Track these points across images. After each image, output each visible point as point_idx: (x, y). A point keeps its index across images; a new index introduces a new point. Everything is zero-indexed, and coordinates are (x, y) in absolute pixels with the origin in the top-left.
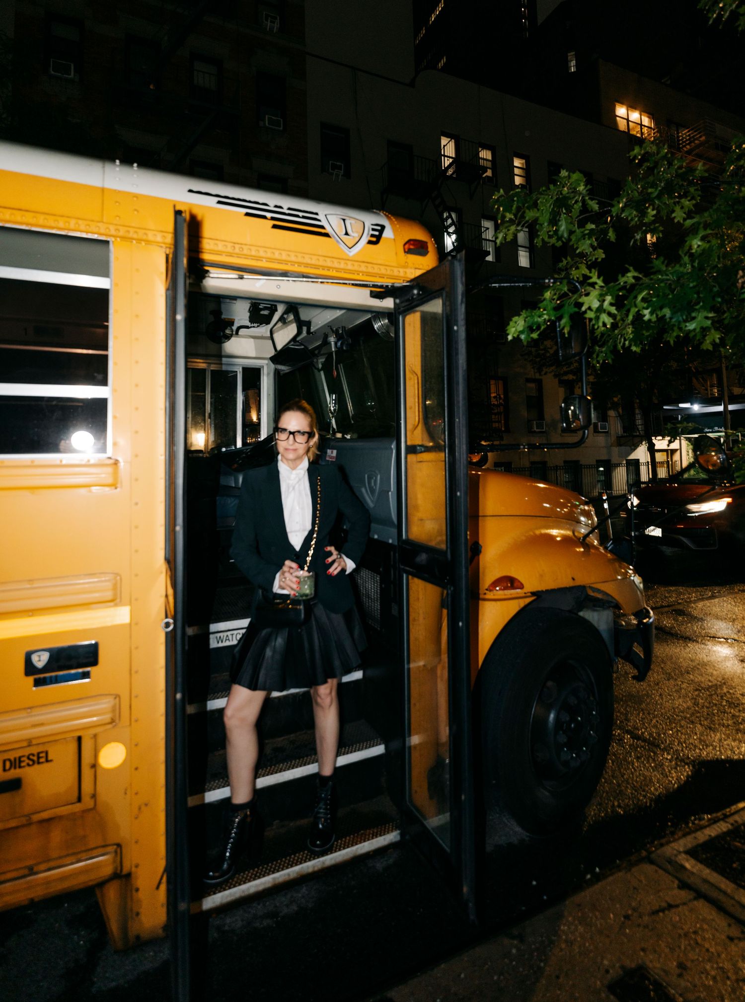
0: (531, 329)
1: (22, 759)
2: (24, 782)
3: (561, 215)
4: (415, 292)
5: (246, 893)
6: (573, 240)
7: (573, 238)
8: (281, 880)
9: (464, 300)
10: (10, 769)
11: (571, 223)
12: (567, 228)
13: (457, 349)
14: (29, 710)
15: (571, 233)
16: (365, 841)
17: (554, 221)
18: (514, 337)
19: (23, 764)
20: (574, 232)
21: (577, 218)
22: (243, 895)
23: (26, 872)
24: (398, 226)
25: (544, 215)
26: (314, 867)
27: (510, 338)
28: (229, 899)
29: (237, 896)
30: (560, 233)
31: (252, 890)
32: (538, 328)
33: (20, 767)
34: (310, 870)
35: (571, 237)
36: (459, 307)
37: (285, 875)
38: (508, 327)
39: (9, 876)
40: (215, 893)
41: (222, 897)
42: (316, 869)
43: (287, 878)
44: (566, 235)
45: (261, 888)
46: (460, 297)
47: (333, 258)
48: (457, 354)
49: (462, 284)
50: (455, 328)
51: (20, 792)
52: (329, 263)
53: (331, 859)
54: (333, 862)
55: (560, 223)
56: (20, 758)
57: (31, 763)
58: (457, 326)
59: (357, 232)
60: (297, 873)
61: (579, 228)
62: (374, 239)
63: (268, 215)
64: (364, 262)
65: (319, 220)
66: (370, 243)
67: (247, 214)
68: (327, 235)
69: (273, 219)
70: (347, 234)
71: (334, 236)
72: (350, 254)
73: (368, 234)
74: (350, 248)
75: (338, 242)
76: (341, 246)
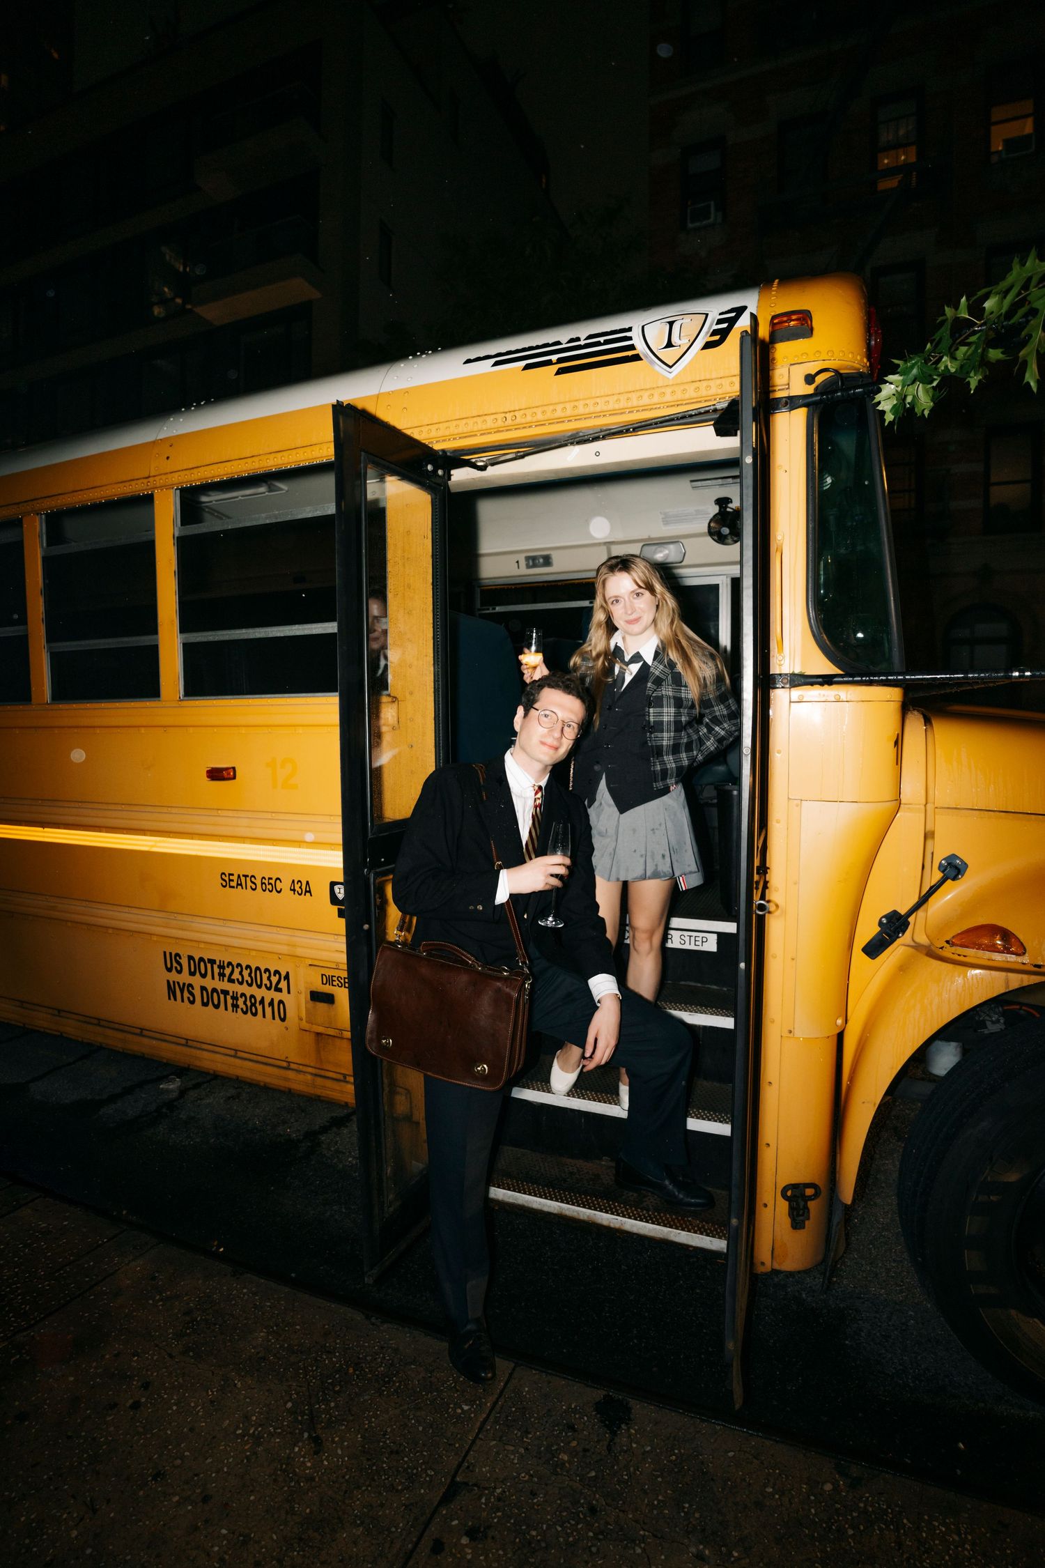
1: (334, 979)
2: (336, 999)
5: (530, 1205)
8: (568, 1213)
10: (326, 984)
14: (336, 937)
16: (683, 1230)
19: (334, 983)
22: (526, 1205)
23: (341, 1077)
24: (774, 298)
26: (610, 1222)
28: (511, 1201)
29: (520, 1202)
31: (535, 1206)
33: (333, 985)
34: (605, 1223)
37: (574, 1211)
39: (330, 1075)
40: (499, 1187)
41: (504, 1194)
42: (612, 1225)
43: (575, 1215)
45: (546, 1209)
47: (640, 391)
51: (334, 1006)
53: (632, 1226)
54: (635, 1230)
56: (332, 976)
57: (340, 985)
59: (689, 335)
60: (588, 1216)
62: (717, 338)
63: (554, 358)
64: (693, 382)
65: (630, 338)
66: (708, 345)
67: (527, 367)
68: (637, 358)
69: (560, 361)
70: (669, 344)
71: (646, 356)
72: (671, 376)
73: (707, 333)
74: (670, 367)
75: (652, 362)
76: (657, 368)
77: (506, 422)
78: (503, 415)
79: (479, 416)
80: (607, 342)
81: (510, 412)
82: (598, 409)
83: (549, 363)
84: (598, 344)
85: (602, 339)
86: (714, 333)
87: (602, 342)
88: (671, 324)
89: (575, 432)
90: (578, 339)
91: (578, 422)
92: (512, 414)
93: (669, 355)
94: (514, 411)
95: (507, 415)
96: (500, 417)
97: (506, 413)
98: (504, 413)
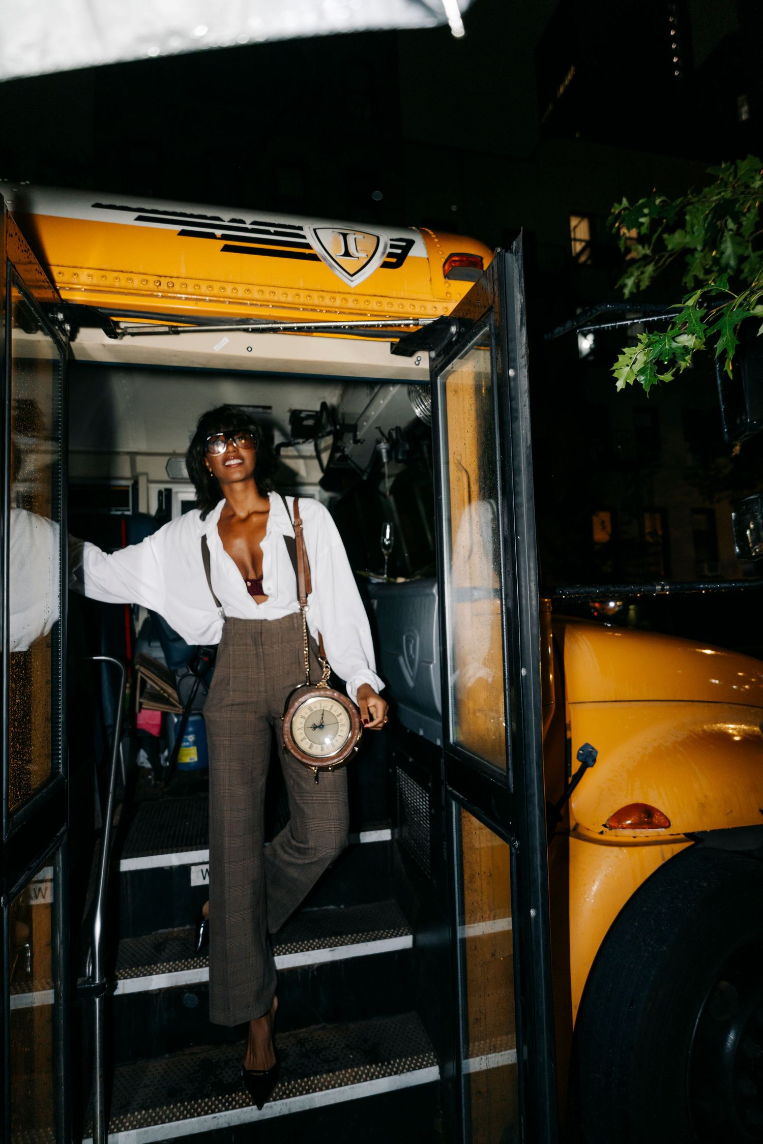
0: (659, 366)
3: (723, 232)
4: (453, 329)
6: (746, 270)
7: (746, 268)
9: (524, 321)
11: (740, 244)
12: (734, 252)
13: (514, 412)
15: (741, 259)
17: (713, 241)
18: (627, 384)
20: (748, 257)
21: (751, 235)
24: (436, 240)
25: (696, 234)
27: (620, 385)
30: (723, 261)
32: (673, 362)
35: (742, 267)
36: (518, 334)
38: (616, 366)
44: (732, 263)
46: (518, 317)
47: (323, 291)
48: (515, 418)
49: (521, 292)
50: (511, 373)
52: (316, 300)
55: (723, 246)
58: (515, 369)
59: (365, 251)
61: (754, 250)
62: (394, 260)
63: (219, 233)
64: (375, 296)
65: (304, 237)
66: (385, 265)
67: (183, 233)
68: (314, 257)
69: (224, 237)
70: (347, 254)
71: (325, 259)
72: (353, 284)
73: (384, 253)
74: (352, 276)
75: (331, 266)
76: (338, 273)
77: (161, 288)
78: (156, 278)
79: (122, 272)
80: (276, 233)
81: (165, 277)
82: (275, 298)
83: (212, 236)
84: (268, 232)
85: (272, 229)
86: (390, 255)
87: (273, 232)
88: (345, 236)
89: (244, 317)
90: (243, 222)
91: (253, 308)
92: (168, 279)
93: (350, 264)
94: (171, 277)
95: (163, 280)
96: (152, 279)
97: (160, 276)
98: (157, 276)
